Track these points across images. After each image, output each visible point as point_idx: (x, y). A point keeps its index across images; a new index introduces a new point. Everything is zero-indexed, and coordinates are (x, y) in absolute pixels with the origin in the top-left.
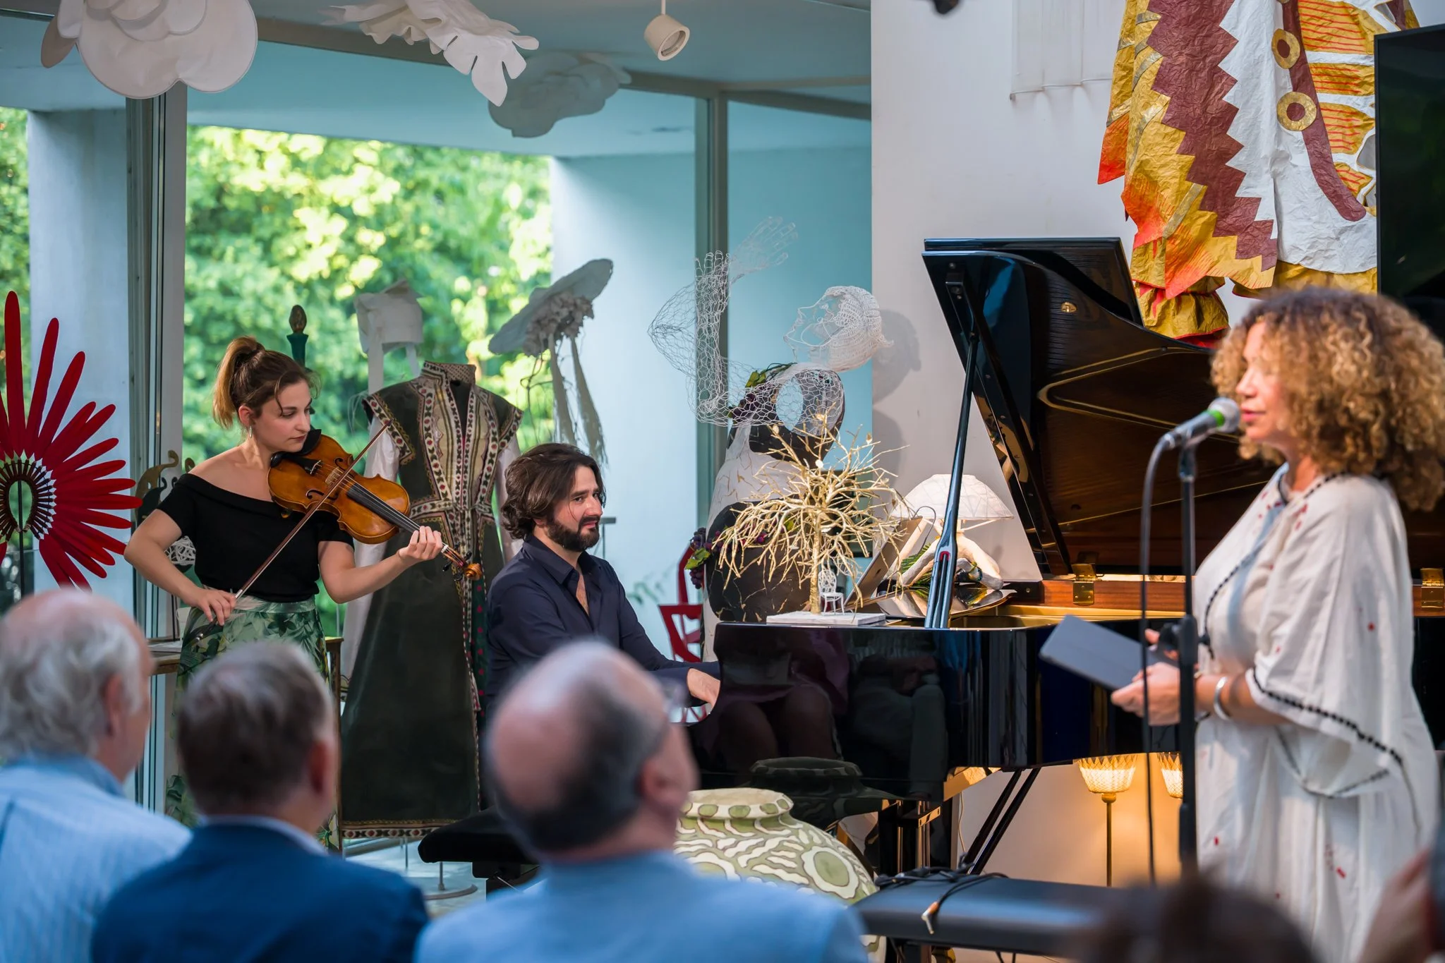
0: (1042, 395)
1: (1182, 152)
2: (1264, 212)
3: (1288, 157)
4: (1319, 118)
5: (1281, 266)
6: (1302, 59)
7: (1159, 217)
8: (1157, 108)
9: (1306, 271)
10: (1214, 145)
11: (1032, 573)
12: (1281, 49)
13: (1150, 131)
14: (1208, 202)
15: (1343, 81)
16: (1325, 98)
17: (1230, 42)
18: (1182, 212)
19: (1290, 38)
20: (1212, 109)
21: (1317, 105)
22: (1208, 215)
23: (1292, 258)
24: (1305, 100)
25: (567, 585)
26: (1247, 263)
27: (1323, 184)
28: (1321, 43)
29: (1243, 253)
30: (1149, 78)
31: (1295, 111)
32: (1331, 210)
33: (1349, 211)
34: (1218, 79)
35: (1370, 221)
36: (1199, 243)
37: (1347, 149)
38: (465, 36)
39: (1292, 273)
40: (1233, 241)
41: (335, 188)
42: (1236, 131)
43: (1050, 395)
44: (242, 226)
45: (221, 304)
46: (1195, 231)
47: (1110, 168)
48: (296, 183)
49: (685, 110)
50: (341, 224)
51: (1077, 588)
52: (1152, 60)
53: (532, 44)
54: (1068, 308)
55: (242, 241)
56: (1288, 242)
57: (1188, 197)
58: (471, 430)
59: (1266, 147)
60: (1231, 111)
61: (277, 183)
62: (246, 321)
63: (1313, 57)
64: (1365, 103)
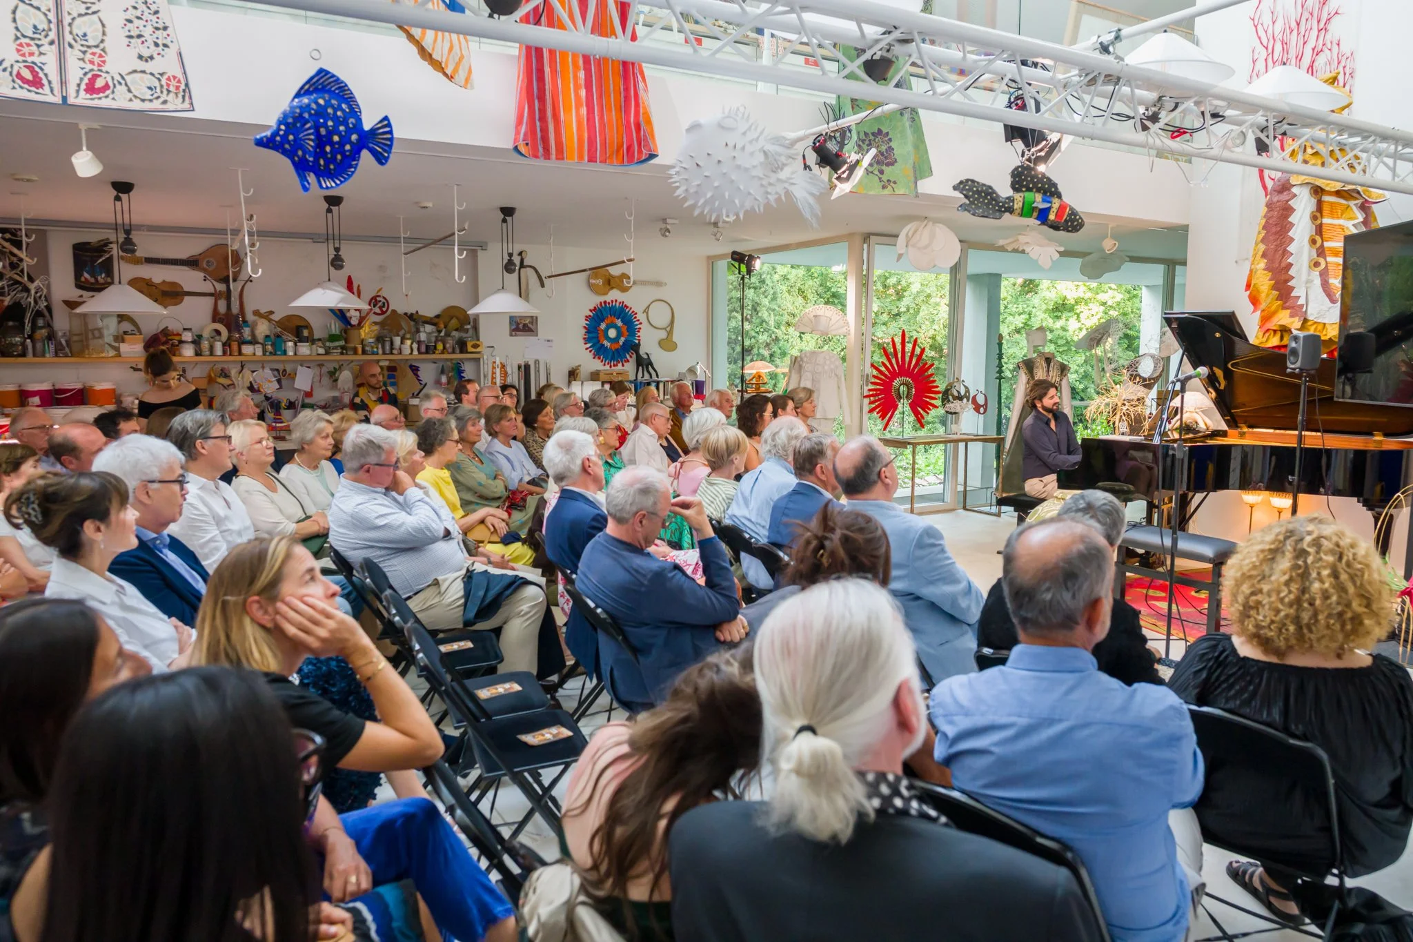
0: (1229, 366)
1: (1270, 280)
2: (1301, 301)
3: (1312, 281)
4: (1326, 266)
5: (1305, 321)
6: (1322, 246)
7: (1260, 304)
8: (1262, 264)
9: (1316, 323)
10: (1283, 277)
11: (1224, 427)
12: (1313, 242)
13: (1259, 272)
14: (1279, 298)
15: (1335, 253)
16: (1329, 259)
17: (1292, 240)
18: (1269, 300)
19: (1318, 239)
20: (1283, 265)
21: (1327, 263)
22: (1279, 302)
23: (1310, 318)
24: (1322, 261)
25: (1048, 423)
26: (1292, 320)
27: (1325, 291)
28: (1330, 239)
29: (1292, 316)
30: (1260, 253)
31: (1317, 264)
32: (1327, 300)
33: (1333, 301)
34: (1286, 253)
35: (1339, 304)
36: (1275, 313)
37: (1335, 278)
38: (1037, 248)
39: (1310, 323)
40: (1288, 312)
41: (1102, 297)
42: (1292, 272)
43: (1232, 365)
44: (1071, 309)
45: (1061, 333)
46: (1273, 308)
47: (1248, 286)
48: (1089, 295)
49: (1161, 268)
50: (1102, 308)
51: (1240, 433)
52: (1262, 247)
53: (1062, 249)
54: (1218, 335)
55: (1070, 314)
56: (1309, 312)
57: (1271, 297)
58: (1051, 373)
59: (1304, 277)
60: (1290, 265)
61: (1082, 295)
62: (1069, 339)
63: (1326, 244)
64: (1340, 260)
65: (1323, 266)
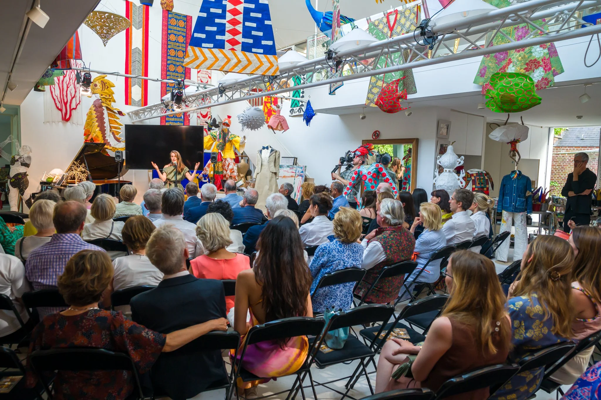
1: (101, 134)
2: (109, 141)
4: (113, 132)
10: (104, 134)
15: (116, 128)
16: (113, 129)
17: (105, 122)
19: (109, 123)
20: (104, 130)
23: (112, 146)
27: (115, 138)
32: (118, 142)
35: (122, 143)
42: (106, 132)
47: (85, 134)
59: (108, 134)
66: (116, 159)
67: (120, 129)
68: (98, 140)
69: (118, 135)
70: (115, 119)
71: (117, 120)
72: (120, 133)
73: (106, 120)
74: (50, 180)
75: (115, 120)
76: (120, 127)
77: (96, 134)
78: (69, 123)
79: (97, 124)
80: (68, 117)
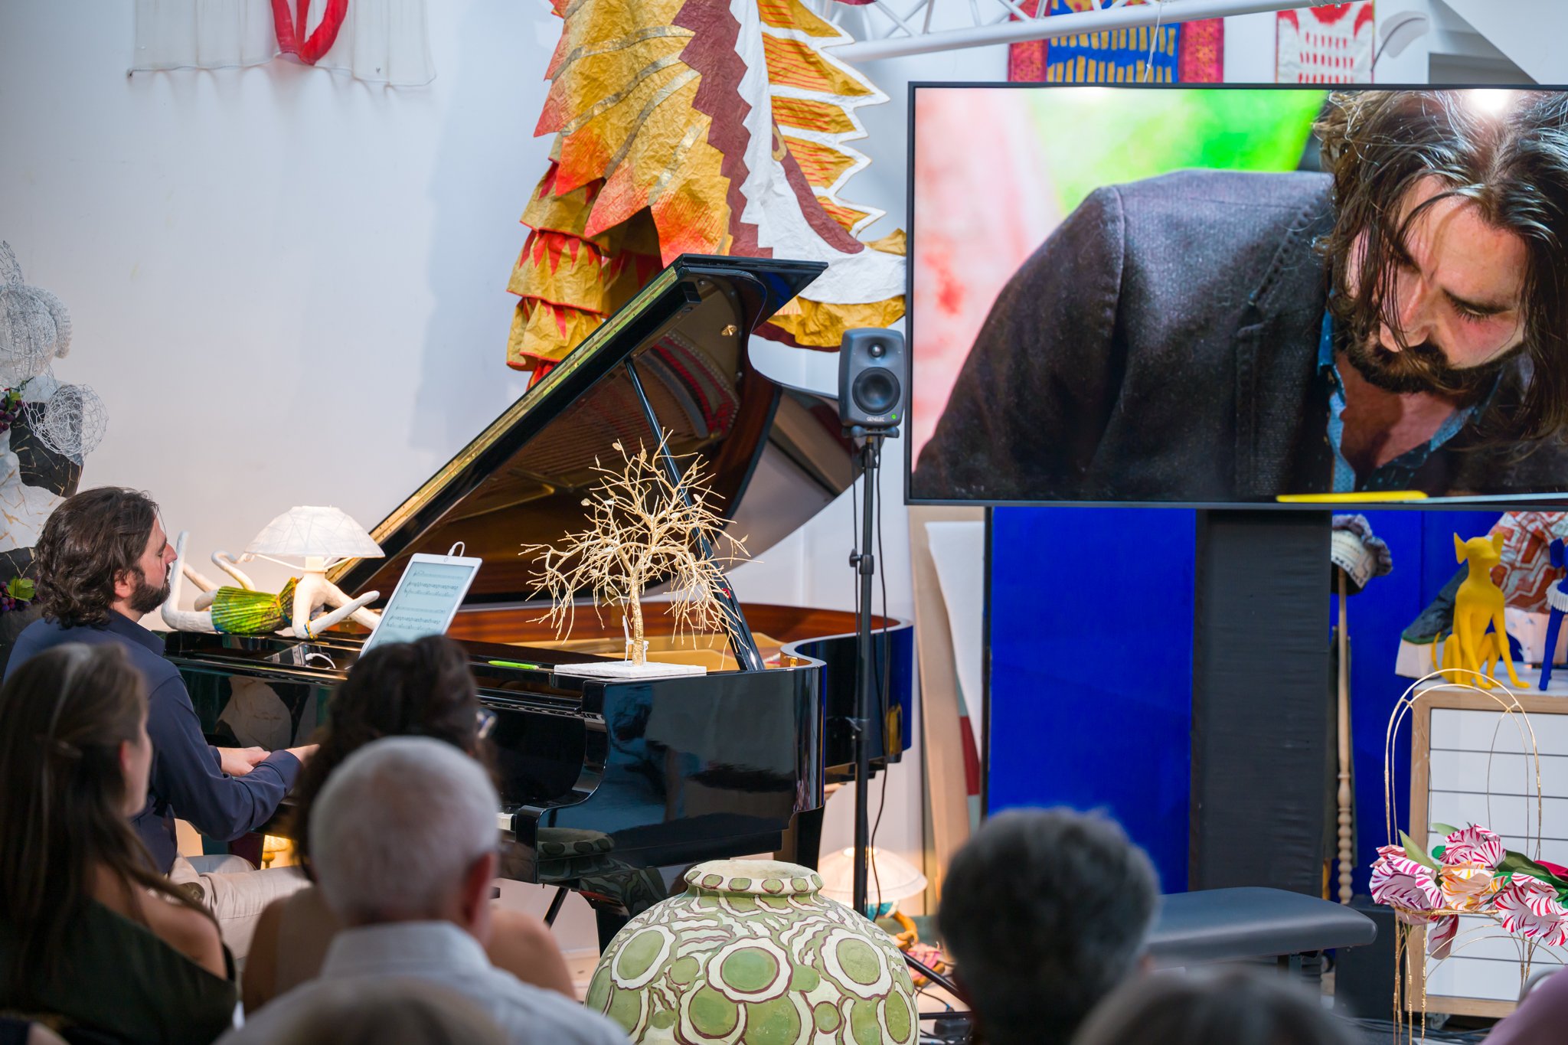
2: (765, 239)
3: (772, 186)
8: (700, 127)
10: (738, 171)
13: (698, 150)
14: (731, 226)
15: (809, 117)
16: (785, 130)
17: (743, 66)
18: (726, 235)
20: (738, 133)
21: (782, 137)
24: (776, 132)
28: (778, 77)
30: (687, 95)
32: (818, 241)
33: (844, 244)
34: (739, 103)
35: (872, 256)
37: (822, 183)
57: (727, 220)
59: (762, 174)
60: (747, 137)
64: (836, 141)
65: (783, 152)
66: (855, 413)
67: (847, 126)
68: (700, 236)
69: (827, 180)
70: (800, 36)
71: (815, 44)
72: (846, 160)
73: (749, 46)
74: (251, 618)
75: (795, 44)
76: (848, 105)
77: (686, 173)
78: (319, 78)
79: (688, 79)
80: (316, 17)
